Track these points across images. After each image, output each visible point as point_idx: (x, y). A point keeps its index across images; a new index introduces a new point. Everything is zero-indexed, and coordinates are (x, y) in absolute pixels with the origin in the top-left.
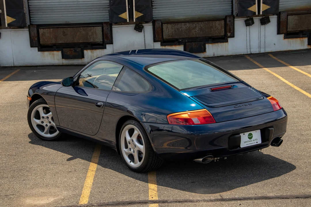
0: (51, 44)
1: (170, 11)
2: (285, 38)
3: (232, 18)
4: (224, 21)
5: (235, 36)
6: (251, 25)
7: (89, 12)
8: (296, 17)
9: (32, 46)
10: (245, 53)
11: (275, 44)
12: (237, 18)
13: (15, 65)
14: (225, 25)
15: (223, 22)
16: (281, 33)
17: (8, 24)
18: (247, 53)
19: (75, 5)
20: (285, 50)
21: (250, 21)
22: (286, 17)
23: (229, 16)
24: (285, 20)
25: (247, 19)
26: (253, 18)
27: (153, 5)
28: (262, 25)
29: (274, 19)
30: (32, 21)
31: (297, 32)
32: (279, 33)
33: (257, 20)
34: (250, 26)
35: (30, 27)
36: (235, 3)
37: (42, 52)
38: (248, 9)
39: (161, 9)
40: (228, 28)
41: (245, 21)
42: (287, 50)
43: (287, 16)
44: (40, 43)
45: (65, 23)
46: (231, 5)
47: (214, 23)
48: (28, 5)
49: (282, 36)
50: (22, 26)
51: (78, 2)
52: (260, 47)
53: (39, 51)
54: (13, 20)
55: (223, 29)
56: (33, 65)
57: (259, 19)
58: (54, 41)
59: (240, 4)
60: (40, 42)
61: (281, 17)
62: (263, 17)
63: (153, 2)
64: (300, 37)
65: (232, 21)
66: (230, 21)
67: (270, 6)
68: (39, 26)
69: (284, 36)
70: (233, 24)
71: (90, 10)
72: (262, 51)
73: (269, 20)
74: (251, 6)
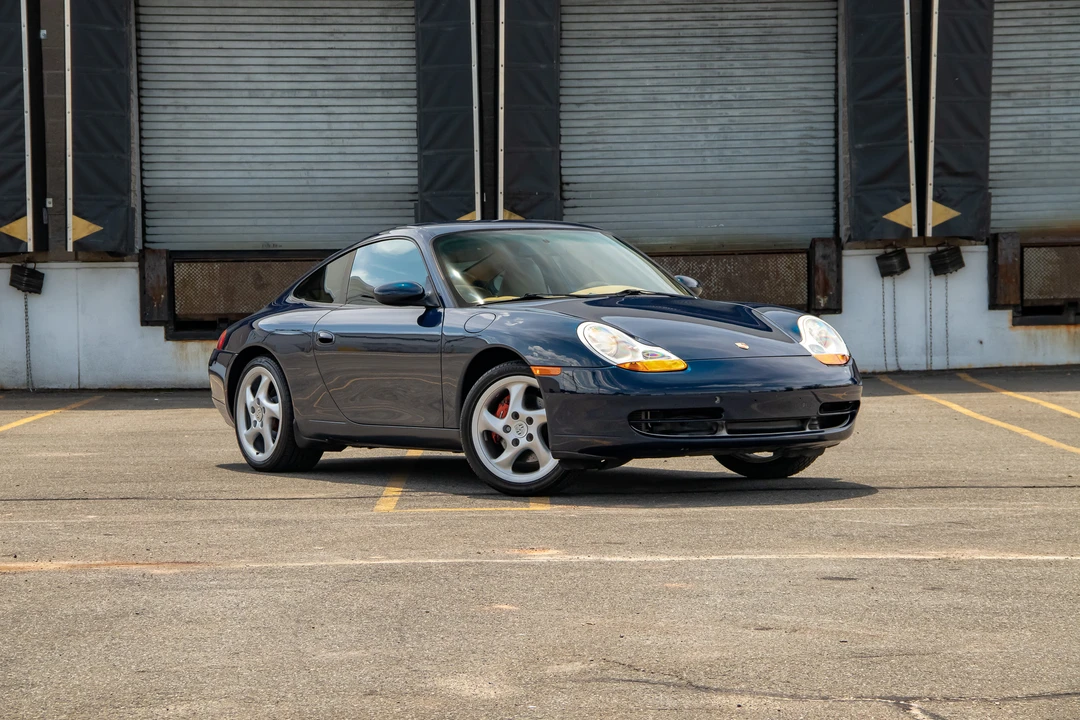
0: (214, 315)
1: (625, 218)
2: (1015, 323)
3: (834, 246)
4: (805, 255)
5: (844, 309)
6: (899, 273)
7: (347, 213)
8: (1051, 254)
9: (146, 320)
10: (878, 370)
11: (981, 342)
12: (850, 248)
13: (81, 387)
14: (809, 270)
15: (802, 260)
16: (1002, 303)
17: (76, 244)
18: (884, 369)
19: (301, 190)
20: (1017, 364)
21: (895, 261)
22: (1018, 252)
23: (822, 240)
24: (1014, 261)
25: (886, 253)
26: (903, 251)
27: (566, 195)
28: (936, 274)
29: (976, 258)
30: (148, 238)
31: (1058, 303)
32: (994, 304)
33: (918, 258)
34: (896, 276)
35: (144, 257)
36: (845, 200)
37: (179, 343)
38: (884, 217)
39: (592, 210)
40: (819, 278)
41: (877, 258)
42: (1024, 364)
43: (1022, 248)
44: (174, 310)
45: (261, 249)
46: (832, 205)
47: (771, 260)
48: (143, 186)
49: (1006, 315)
50: (122, 249)
51: (310, 180)
52: (929, 349)
53: (168, 337)
54: (95, 228)
55: (804, 285)
56: (144, 387)
57: (925, 253)
58: (221, 308)
59: (857, 199)
60: (174, 307)
61: (999, 252)
62: (940, 248)
63: (565, 187)
64: (1068, 324)
65: (834, 257)
66: (824, 257)
67: (958, 211)
68: (175, 257)
69: (1014, 317)
70: (835, 268)
71: (350, 205)
72: (939, 363)
73: (961, 258)
74: (895, 206)
